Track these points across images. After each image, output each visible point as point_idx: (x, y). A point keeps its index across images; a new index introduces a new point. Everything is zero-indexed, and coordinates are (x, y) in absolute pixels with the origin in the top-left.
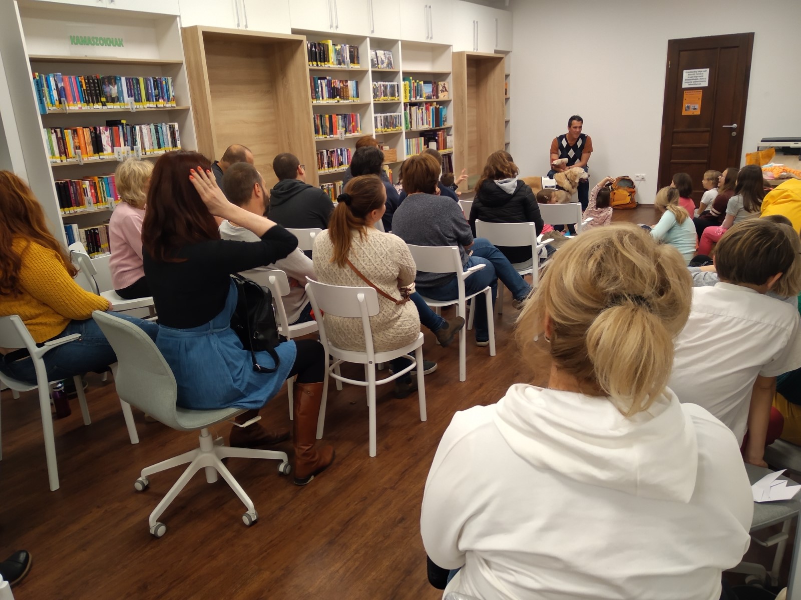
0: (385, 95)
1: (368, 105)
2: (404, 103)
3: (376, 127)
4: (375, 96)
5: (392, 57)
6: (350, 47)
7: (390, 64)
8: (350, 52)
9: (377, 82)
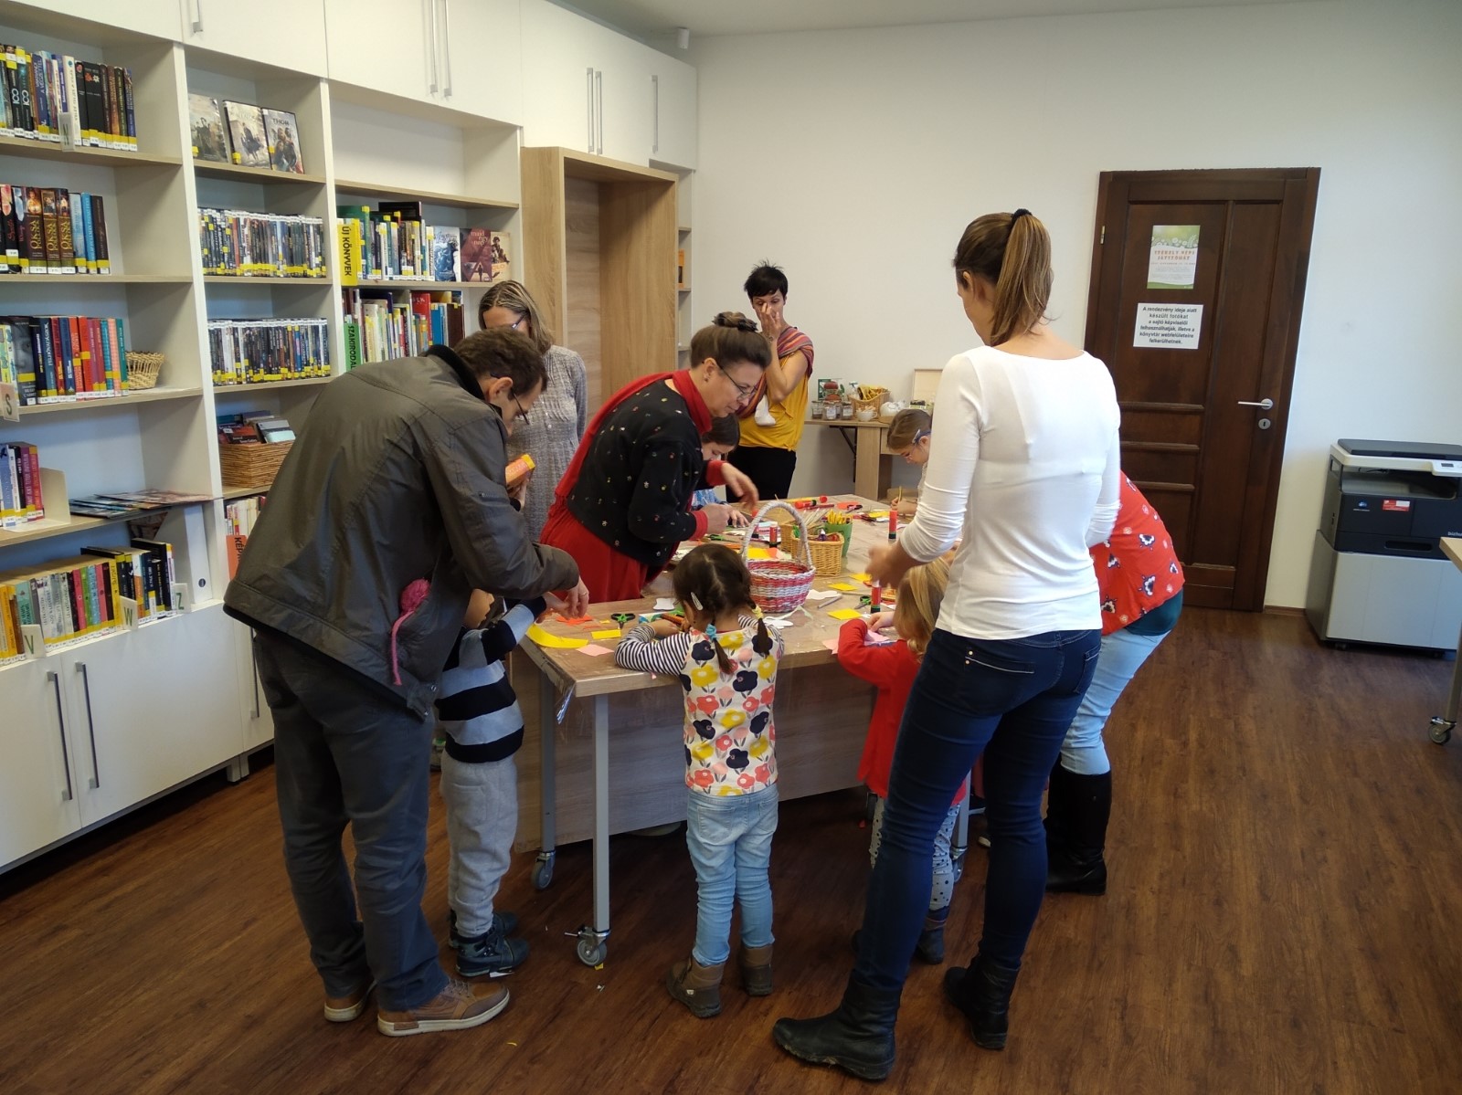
0: (260, 257)
1: (180, 289)
2: (346, 291)
3: (218, 364)
4: (213, 258)
5: (294, 133)
6: (84, 69)
7: (284, 154)
8: (82, 84)
9: (219, 210)
